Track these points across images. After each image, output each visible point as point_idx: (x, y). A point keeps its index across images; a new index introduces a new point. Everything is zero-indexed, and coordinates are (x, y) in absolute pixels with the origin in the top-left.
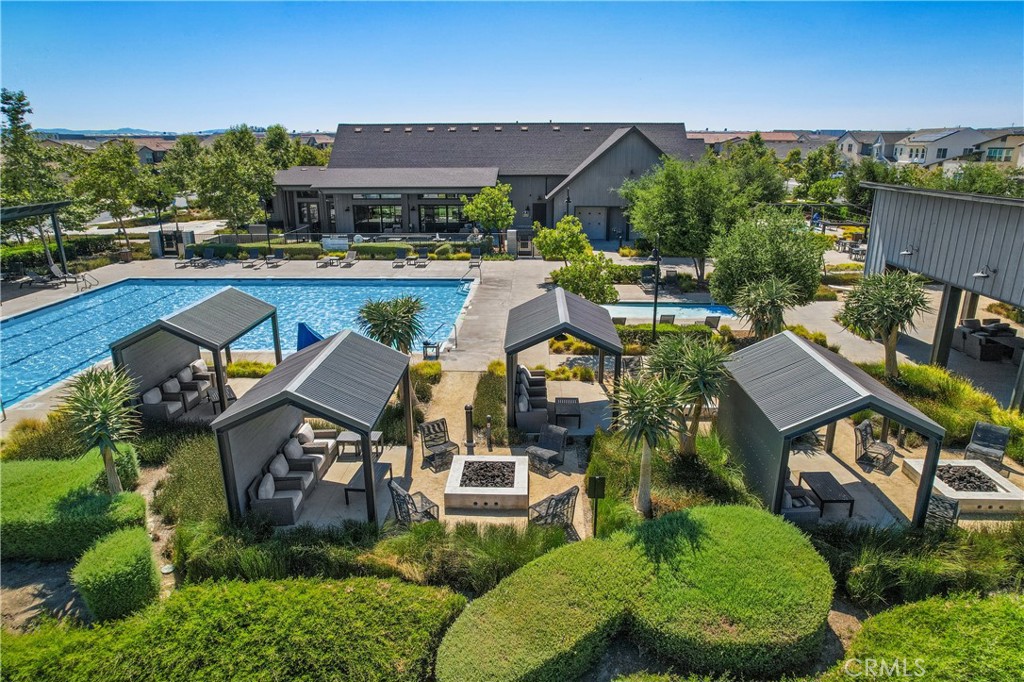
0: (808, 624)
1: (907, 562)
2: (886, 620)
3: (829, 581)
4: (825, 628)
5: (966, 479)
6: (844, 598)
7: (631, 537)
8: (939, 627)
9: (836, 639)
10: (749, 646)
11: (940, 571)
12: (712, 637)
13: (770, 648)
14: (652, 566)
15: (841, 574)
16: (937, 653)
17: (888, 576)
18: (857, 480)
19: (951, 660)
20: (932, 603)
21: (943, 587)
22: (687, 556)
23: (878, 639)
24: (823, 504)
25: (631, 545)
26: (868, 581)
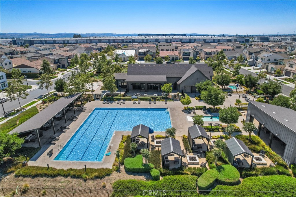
0: (237, 180)
1: (249, 172)
2: (246, 179)
3: (239, 175)
4: (239, 180)
5: (258, 159)
6: (241, 177)
7: (216, 169)
8: (251, 180)
9: (240, 181)
10: (231, 182)
11: (252, 173)
12: (227, 181)
13: (233, 182)
14: (219, 173)
15: (241, 174)
16: (251, 183)
17: (246, 174)
18: (243, 159)
19: (252, 183)
20: (251, 177)
21: (253, 175)
22: (223, 172)
23: (245, 181)
24: (239, 163)
25: (216, 170)
26: (244, 174)
